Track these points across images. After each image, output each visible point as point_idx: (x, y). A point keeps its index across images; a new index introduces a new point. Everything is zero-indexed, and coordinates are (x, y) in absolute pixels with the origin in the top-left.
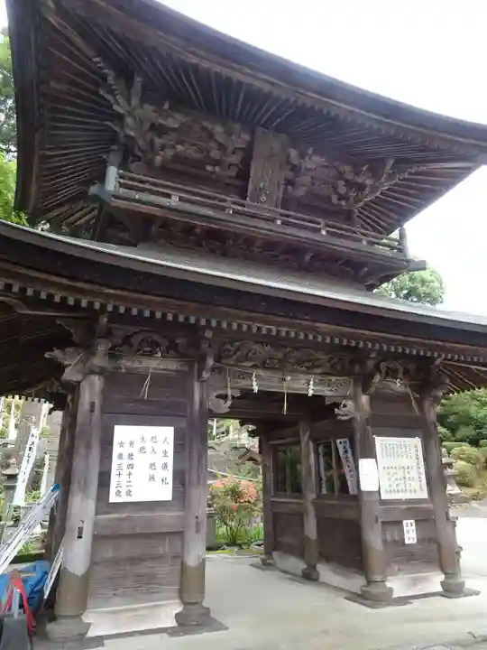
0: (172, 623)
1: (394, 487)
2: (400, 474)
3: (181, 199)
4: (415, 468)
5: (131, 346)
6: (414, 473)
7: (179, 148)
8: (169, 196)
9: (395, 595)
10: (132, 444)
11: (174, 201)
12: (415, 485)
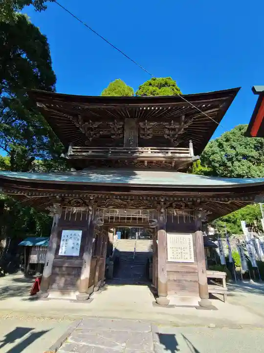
0: (75, 298)
1: (175, 256)
2: (179, 251)
3: (92, 152)
4: (188, 248)
5: (70, 203)
6: (187, 251)
7: (101, 133)
8: (88, 152)
9: (170, 304)
10: (67, 236)
11: (90, 153)
12: (187, 256)
